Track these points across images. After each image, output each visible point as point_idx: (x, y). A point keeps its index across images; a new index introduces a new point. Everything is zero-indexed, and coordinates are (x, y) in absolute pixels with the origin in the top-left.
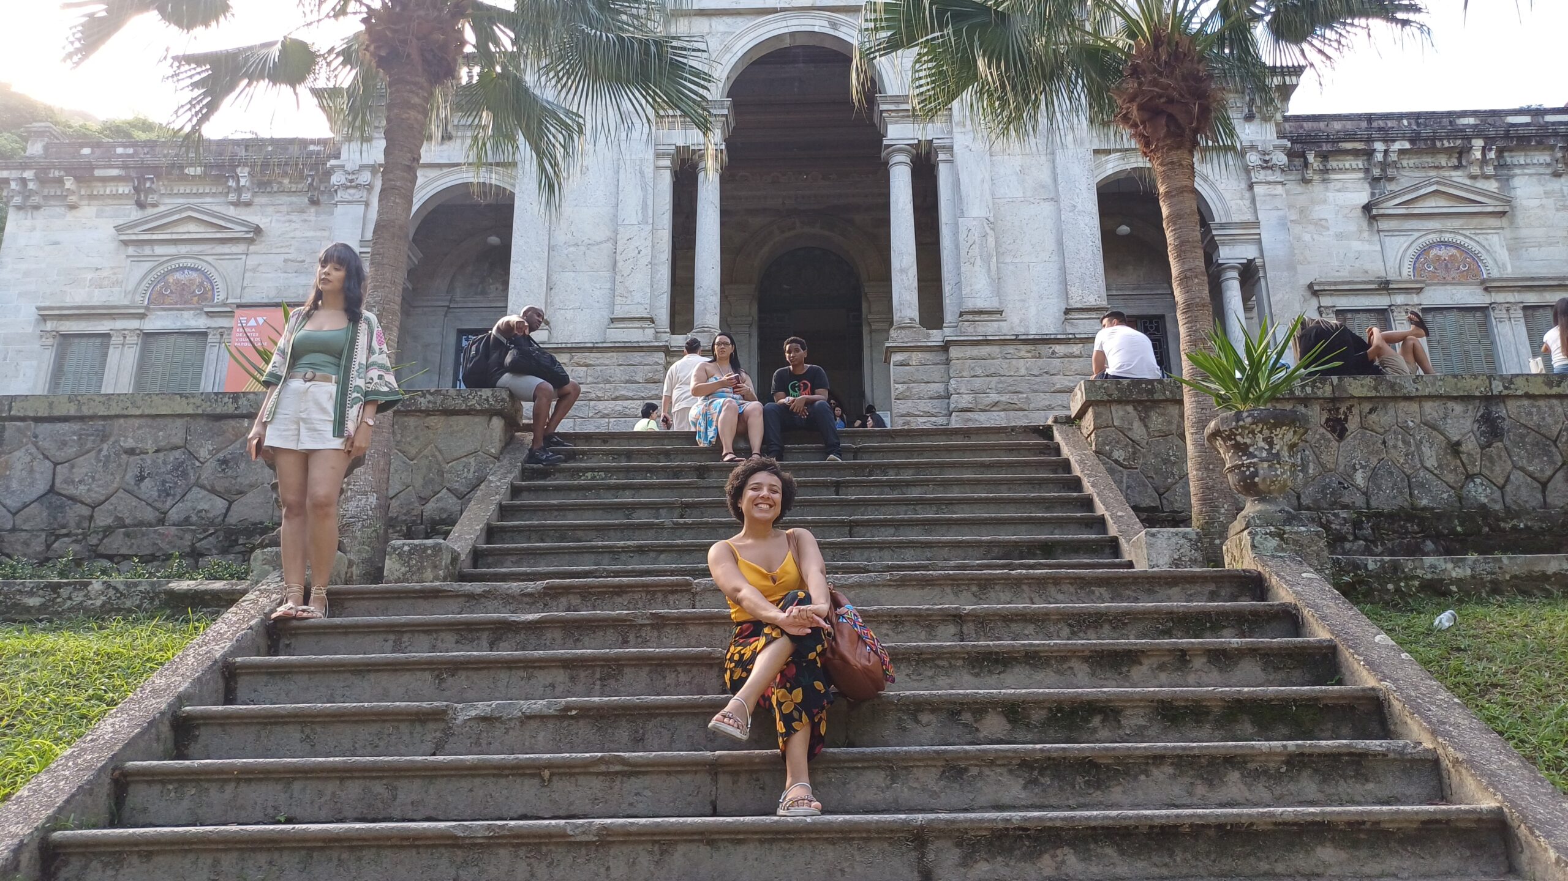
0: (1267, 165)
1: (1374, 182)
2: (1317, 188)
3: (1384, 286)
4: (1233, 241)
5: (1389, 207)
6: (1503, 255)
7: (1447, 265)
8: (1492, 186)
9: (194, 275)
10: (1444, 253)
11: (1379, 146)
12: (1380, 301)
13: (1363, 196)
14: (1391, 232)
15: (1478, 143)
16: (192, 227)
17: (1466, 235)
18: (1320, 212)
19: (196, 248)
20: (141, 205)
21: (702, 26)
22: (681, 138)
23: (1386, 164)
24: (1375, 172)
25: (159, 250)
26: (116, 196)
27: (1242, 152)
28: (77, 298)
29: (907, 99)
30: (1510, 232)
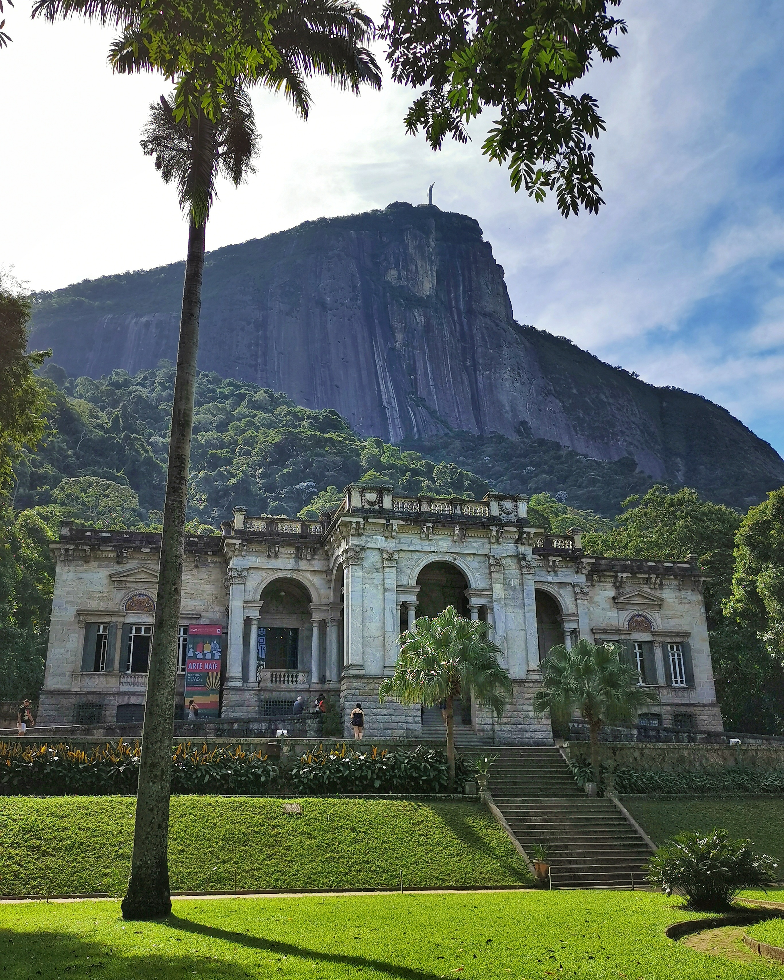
0: (581, 592)
1: (617, 588)
2: (597, 588)
3: (618, 631)
4: (569, 621)
5: (621, 600)
7: (639, 624)
8: (657, 593)
9: (145, 597)
10: (639, 619)
11: (619, 574)
13: (612, 593)
14: (622, 609)
15: (653, 576)
16: (143, 575)
17: (648, 613)
18: (597, 598)
19: (145, 585)
20: (119, 563)
21: (409, 555)
22: (403, 598)
23: (621, 582)
24: (618, 584)
25: (128, 585)
26: (107, 558)
27: (574, 587)
28: (93, 605)
29: (478, 590)
30: (662, 612)
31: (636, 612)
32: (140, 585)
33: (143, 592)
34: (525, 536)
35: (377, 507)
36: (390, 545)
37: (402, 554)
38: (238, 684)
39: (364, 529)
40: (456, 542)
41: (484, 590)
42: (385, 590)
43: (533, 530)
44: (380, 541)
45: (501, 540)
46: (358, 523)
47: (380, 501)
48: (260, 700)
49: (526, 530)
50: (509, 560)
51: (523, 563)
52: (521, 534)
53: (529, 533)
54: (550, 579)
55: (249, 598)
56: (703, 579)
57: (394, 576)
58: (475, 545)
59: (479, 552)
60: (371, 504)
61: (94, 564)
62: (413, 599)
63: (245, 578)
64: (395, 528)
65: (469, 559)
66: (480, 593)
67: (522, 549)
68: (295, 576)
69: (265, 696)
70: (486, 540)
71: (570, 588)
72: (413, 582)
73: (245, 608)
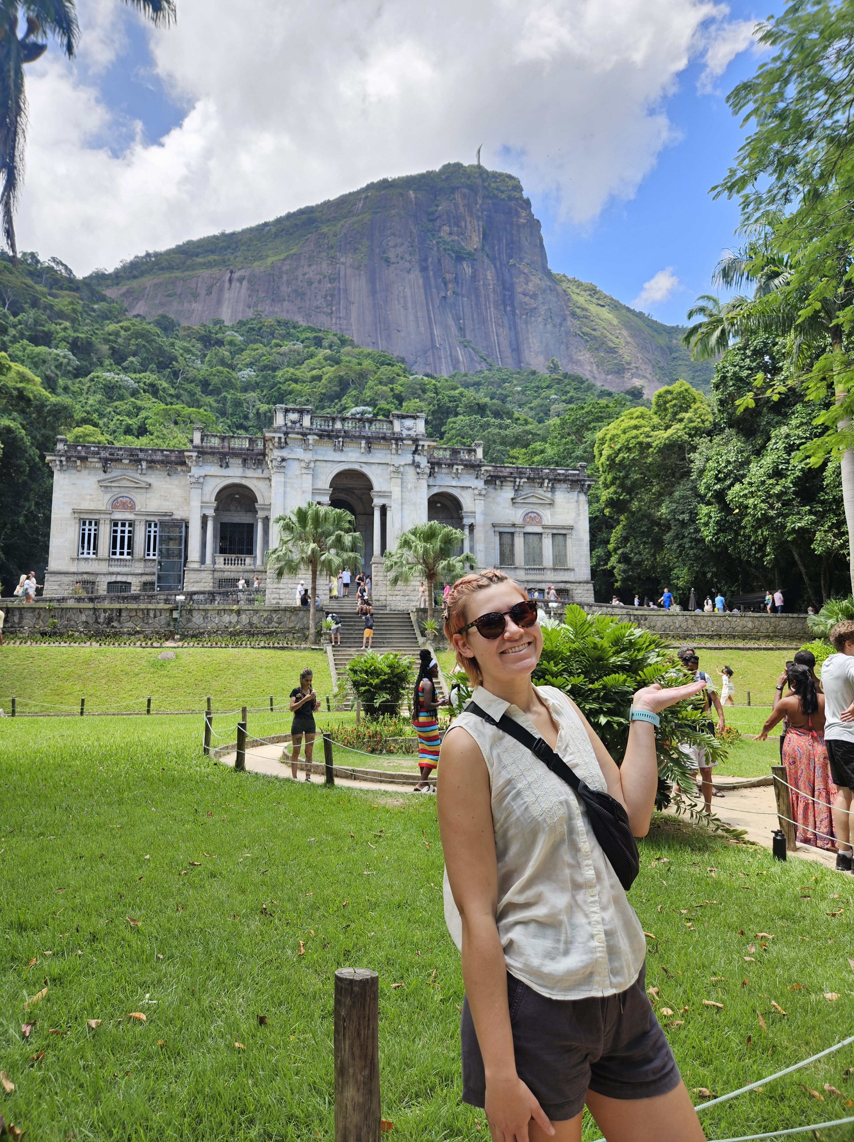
0: (480, 495)
1: (516, 491)
2: (499, 491)
3: (514, 525)
4: (468, 517)
5: (519, 500)
6: (549, 517)
7: (532, 519)
8: (549, 495)
9: (128, 499)
10: (533, 515)
11: (518, 480)
12: (512, 530)
13: (512, 495)
14: (518, 508)
15: (546, 481)
16: (125, 482)
17: (540, 511)
18: (499, 499)
19: (127, 489)
20: (105, 472)
21: (324, 464)
22: (318, 498)
23: (519, 486)
24: (516, 488)
25: (114, 489)
26: (95, 468)
27: (474, 490)
28: (86, 505)
29: (379, 492)
30: (552, 510)
31: (530, 510)
32: (122, 490)
33: (126, 495)
34: (420, 448)
35: (298, 425)
36: (307, 456)
37: (318, 463)
38: (196, 566)
39: (286, 443)
40: (362, 453)
41: (384, 492)
42: (303, 492)
43: (426, 443)
44: (299, 453)
45: (400, 452)
46: (280, 438)
47: (301, 420)
48: (213, 578)
49: (421, 443)
50: (407, 467)
51: (418, 470)
52: (417, 446)
53: (423, 446)
54: (454, 483)
55: (206, 499)
56: (588, 483)
57: (310, 481)
58: (379, 455)
59: (383, 462)
60: (294, 422)
61: (85, 472)
62: (326, 498)
63: (202, 484)
64: (311, 442)
65: (374, 466)
66: (383, 495)
67: (417, 458)
68: (243, 482)
69: (218, 575)
70: (387, 452)
71: (470, 490)
72: (327, 486)
73: (202, 507)
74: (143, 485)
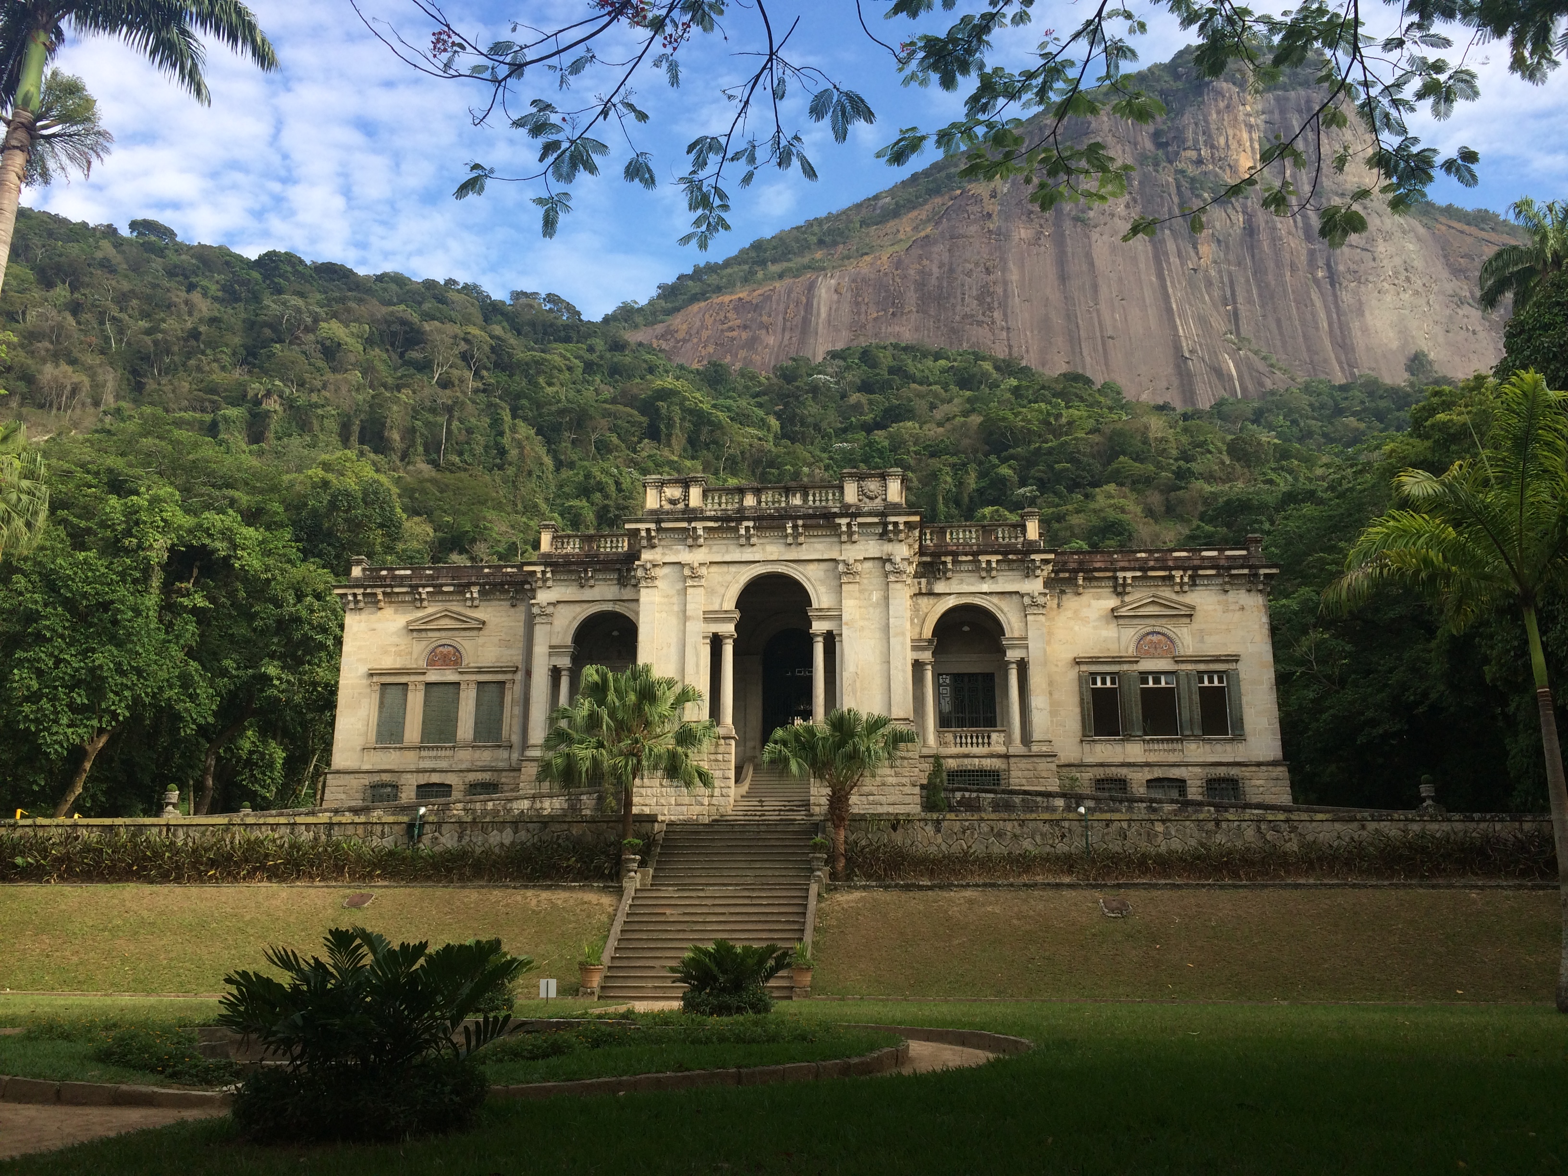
0: (1037, 605)
1: (1118, 595)
2: (1084, 598)
3: (1119, 659)
4: (1014, 647)
5: (1124, 612)
6: (1187, 641)
7: (1155, 645)
8: (1184, 599)
9: (451, 648)
11: (1121, 574)
12: (1114, 668)
13: (1111, 602)
14: (1125, 626)
15: (1179, 573)
16: (447, 621)
17: (1168, 628)
18: (1085, 612)
19: (450, 633)
20: (417, 607)
21: (725, 568)
22: (715, 628)
23: (1124, 585)
24: (1120, 589)
25: (430, 634)
26: (401, 602)
27: (1022, 596)
28: (388, 662)
29: (821, 610)
30: (1195, 626)
31: (1149, 629)
32: (443, 634)
33: (448, 642)
34: (890, 527)
35: (680, 506)
36: (695, 557)
37: (712, 568)
39: (660, 536)
40: (790, 544)
41: (829, 609)
42: (687, 619)
43: (901, 519)
44: (680, 553)
45: (855, 537)
46: (648, 530)
47: (686, 497)
49: (893, 519)
50: (867, 565)
51: (888, 567)
52: (885, 525)
53: (896, 524)
54: (985, 587)
55: (558, 640)
56: (1262, 571)
57: (700, 599)
58: (819, 547)
59: (826, 557)
60: (674, 502)
61: (387, 610)
62: (729, 628)
63: (551, 615)
64: (700, 532)
65: (811, 567)
66: (828, 614)
67: (888, 547)
68: (618, 608)
70: (836, 539)
71: (1015, 598)
72: (731, 606)
73: (550, 655)
74: (474, 624)
